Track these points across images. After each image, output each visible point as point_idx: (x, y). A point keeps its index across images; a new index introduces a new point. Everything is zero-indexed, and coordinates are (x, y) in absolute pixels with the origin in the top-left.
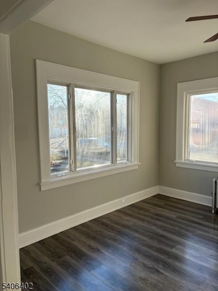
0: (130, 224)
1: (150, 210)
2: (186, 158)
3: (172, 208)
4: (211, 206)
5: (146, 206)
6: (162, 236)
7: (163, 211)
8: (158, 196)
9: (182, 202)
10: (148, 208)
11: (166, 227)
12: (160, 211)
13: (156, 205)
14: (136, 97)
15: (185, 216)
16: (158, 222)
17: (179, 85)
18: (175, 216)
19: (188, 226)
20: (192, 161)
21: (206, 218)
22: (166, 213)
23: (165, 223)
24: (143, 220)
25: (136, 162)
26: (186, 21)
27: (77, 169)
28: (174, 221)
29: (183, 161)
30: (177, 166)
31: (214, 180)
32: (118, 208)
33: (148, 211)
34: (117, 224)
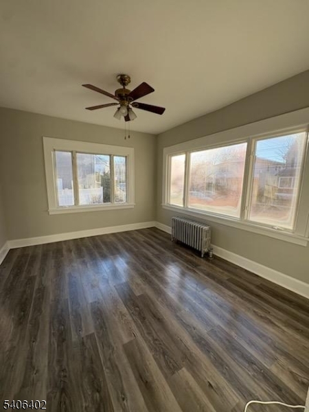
2: (168, 202)
14: (132, 157)
25: (133, 203)
26: (87, 108)
29: (166, 204)
31: (172, 218)
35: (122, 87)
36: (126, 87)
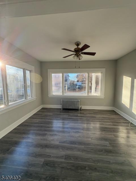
0: (37, 121)
2: (52, 94)
4: (61, 108)
5: (40, 113)
8: (43, 109)
12: (46, 113)
16: (47, 118)
17: (48, 70)
18: (52, 114)
20: (54, 95)
22: (49, 114)
24: (42, 119)
25: (35, 97)
27: (9, 104)
30: (49, 97)
31: (62, 100)
32: (29, 117)
33: (42, 115)
34: (32, 123)
35: (77, 47)
36: (79, 47)
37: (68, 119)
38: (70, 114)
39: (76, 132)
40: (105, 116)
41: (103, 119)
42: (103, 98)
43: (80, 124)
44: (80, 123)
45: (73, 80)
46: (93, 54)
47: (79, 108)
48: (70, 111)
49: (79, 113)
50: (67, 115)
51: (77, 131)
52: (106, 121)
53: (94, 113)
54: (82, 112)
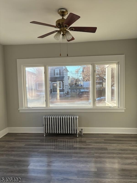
1: (5, 146)
2: (26, 106)
3: (20, 140)
4: (43, 133)
6: (19, 161)
7: (15, 144)
9: (25, 135)
10: (3, 145)
11: (20, 154)
12: (12, 144)
13: (9, 141)
15: (29, 143)
16: (13, 153)
17: (18, 60)
18: (24, 145)
19: (33, 148)
20: (30, 108)
21: (42, 141)
22: (17, 144)
23: (18, 151)
28: (24, 148)
29: (24, 108)
30: (20, 112)
31: (44, 117)
33: (4, 147)
37: (54, 154)
38: (58, 144)
39: (62, 180)
40: (125, 147)
41: (120, 153)
42: (124, 111)
43: (73, 165)
44: (74, 162)
45: (76, 77)
46: (93, 30)
47: (78, 132)
48: (60, 139)
49: (77, 142)
50: (52, 145)
51: (65, 177)
52: (124, 155)
53: (105, 140)
54: (83, 139)
